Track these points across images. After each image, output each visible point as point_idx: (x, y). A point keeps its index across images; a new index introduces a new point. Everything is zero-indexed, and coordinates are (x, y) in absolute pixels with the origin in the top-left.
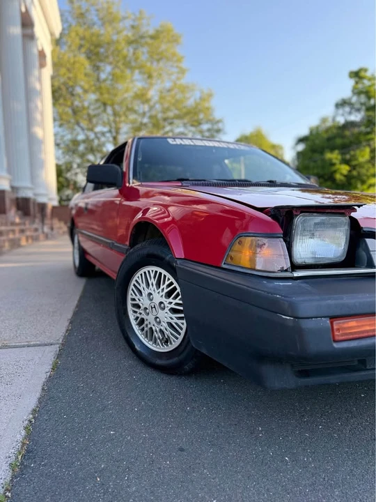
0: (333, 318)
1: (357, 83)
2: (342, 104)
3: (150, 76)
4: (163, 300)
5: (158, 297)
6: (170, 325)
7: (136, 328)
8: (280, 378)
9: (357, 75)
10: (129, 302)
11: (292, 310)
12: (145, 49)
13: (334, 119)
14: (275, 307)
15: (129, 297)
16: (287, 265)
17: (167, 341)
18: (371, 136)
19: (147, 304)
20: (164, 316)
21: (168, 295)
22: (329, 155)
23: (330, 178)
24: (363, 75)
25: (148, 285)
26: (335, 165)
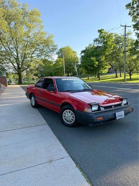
0: (97, 118)
1: (100, 34)
2: (96, 40)
3: (30, 28)
4: (70, 115)
5: (69, 115)
6: (72, 119)
7: (64, 120)
8: (91, 125)
9: (100, 31)
10: (63, 116)
11: (93, 117)
12: (28, 18)
13: (93, 46)
14: (91, 117)
15: (63, 115)
16: (91, 112)
17: (71, 122)
18: (105, 52)
19: (67, 116)
20: (71, 118)
21: (71, 114)
22: (92, 58)
23: (93, 66)
24: (102, 31)
25: (67, 113)
26: (94, 61)
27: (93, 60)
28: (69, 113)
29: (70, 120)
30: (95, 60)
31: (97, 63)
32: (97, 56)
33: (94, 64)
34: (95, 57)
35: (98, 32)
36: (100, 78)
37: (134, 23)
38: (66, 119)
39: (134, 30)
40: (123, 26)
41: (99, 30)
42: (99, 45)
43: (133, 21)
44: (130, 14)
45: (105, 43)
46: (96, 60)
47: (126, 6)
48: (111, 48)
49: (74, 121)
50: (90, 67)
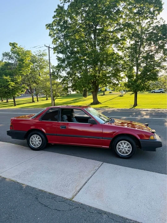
1: (13, 48)
2: (5, 55)
5: (125, 146)
9: (13, 45)
15: (117, 147)
18: (21, 71)
19: (122, 147)
20: (127, 149)
21: (127, 145)
22: (5, 77)
23: (7, 87)
24: (15, 45)
25: (122, 144)
26: (9, 82)
27: (7, 79)
28: (125, 144)
29: (126, 152)
30: (9, 79)
31: (13, 84)
32: (11, 75)
33: (9, 84)
34: (9, 76)
35: (10, 45)
36: (16, 102)
37: (55, 46)
38: (121, 151)
39: (54, 53)
40: (47, 47)
41: (10, 43)
42: (10, 61)
43: (53, 43)
44: (50, 35)
45: (22, 60)
46: (11, 80)
47: (46, 25)
48: (28, 67)
49: (130, 152)
50: (3, 89)
